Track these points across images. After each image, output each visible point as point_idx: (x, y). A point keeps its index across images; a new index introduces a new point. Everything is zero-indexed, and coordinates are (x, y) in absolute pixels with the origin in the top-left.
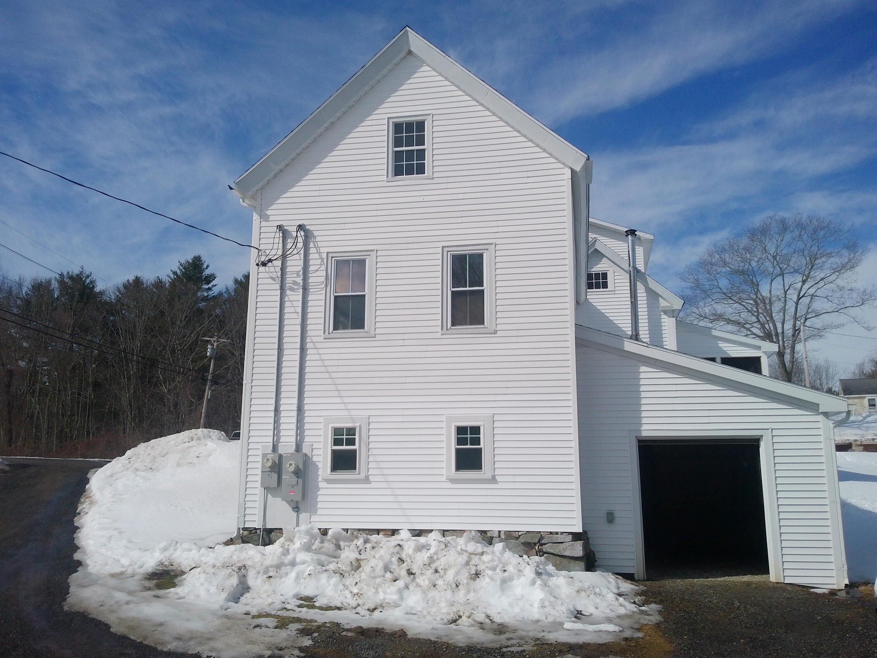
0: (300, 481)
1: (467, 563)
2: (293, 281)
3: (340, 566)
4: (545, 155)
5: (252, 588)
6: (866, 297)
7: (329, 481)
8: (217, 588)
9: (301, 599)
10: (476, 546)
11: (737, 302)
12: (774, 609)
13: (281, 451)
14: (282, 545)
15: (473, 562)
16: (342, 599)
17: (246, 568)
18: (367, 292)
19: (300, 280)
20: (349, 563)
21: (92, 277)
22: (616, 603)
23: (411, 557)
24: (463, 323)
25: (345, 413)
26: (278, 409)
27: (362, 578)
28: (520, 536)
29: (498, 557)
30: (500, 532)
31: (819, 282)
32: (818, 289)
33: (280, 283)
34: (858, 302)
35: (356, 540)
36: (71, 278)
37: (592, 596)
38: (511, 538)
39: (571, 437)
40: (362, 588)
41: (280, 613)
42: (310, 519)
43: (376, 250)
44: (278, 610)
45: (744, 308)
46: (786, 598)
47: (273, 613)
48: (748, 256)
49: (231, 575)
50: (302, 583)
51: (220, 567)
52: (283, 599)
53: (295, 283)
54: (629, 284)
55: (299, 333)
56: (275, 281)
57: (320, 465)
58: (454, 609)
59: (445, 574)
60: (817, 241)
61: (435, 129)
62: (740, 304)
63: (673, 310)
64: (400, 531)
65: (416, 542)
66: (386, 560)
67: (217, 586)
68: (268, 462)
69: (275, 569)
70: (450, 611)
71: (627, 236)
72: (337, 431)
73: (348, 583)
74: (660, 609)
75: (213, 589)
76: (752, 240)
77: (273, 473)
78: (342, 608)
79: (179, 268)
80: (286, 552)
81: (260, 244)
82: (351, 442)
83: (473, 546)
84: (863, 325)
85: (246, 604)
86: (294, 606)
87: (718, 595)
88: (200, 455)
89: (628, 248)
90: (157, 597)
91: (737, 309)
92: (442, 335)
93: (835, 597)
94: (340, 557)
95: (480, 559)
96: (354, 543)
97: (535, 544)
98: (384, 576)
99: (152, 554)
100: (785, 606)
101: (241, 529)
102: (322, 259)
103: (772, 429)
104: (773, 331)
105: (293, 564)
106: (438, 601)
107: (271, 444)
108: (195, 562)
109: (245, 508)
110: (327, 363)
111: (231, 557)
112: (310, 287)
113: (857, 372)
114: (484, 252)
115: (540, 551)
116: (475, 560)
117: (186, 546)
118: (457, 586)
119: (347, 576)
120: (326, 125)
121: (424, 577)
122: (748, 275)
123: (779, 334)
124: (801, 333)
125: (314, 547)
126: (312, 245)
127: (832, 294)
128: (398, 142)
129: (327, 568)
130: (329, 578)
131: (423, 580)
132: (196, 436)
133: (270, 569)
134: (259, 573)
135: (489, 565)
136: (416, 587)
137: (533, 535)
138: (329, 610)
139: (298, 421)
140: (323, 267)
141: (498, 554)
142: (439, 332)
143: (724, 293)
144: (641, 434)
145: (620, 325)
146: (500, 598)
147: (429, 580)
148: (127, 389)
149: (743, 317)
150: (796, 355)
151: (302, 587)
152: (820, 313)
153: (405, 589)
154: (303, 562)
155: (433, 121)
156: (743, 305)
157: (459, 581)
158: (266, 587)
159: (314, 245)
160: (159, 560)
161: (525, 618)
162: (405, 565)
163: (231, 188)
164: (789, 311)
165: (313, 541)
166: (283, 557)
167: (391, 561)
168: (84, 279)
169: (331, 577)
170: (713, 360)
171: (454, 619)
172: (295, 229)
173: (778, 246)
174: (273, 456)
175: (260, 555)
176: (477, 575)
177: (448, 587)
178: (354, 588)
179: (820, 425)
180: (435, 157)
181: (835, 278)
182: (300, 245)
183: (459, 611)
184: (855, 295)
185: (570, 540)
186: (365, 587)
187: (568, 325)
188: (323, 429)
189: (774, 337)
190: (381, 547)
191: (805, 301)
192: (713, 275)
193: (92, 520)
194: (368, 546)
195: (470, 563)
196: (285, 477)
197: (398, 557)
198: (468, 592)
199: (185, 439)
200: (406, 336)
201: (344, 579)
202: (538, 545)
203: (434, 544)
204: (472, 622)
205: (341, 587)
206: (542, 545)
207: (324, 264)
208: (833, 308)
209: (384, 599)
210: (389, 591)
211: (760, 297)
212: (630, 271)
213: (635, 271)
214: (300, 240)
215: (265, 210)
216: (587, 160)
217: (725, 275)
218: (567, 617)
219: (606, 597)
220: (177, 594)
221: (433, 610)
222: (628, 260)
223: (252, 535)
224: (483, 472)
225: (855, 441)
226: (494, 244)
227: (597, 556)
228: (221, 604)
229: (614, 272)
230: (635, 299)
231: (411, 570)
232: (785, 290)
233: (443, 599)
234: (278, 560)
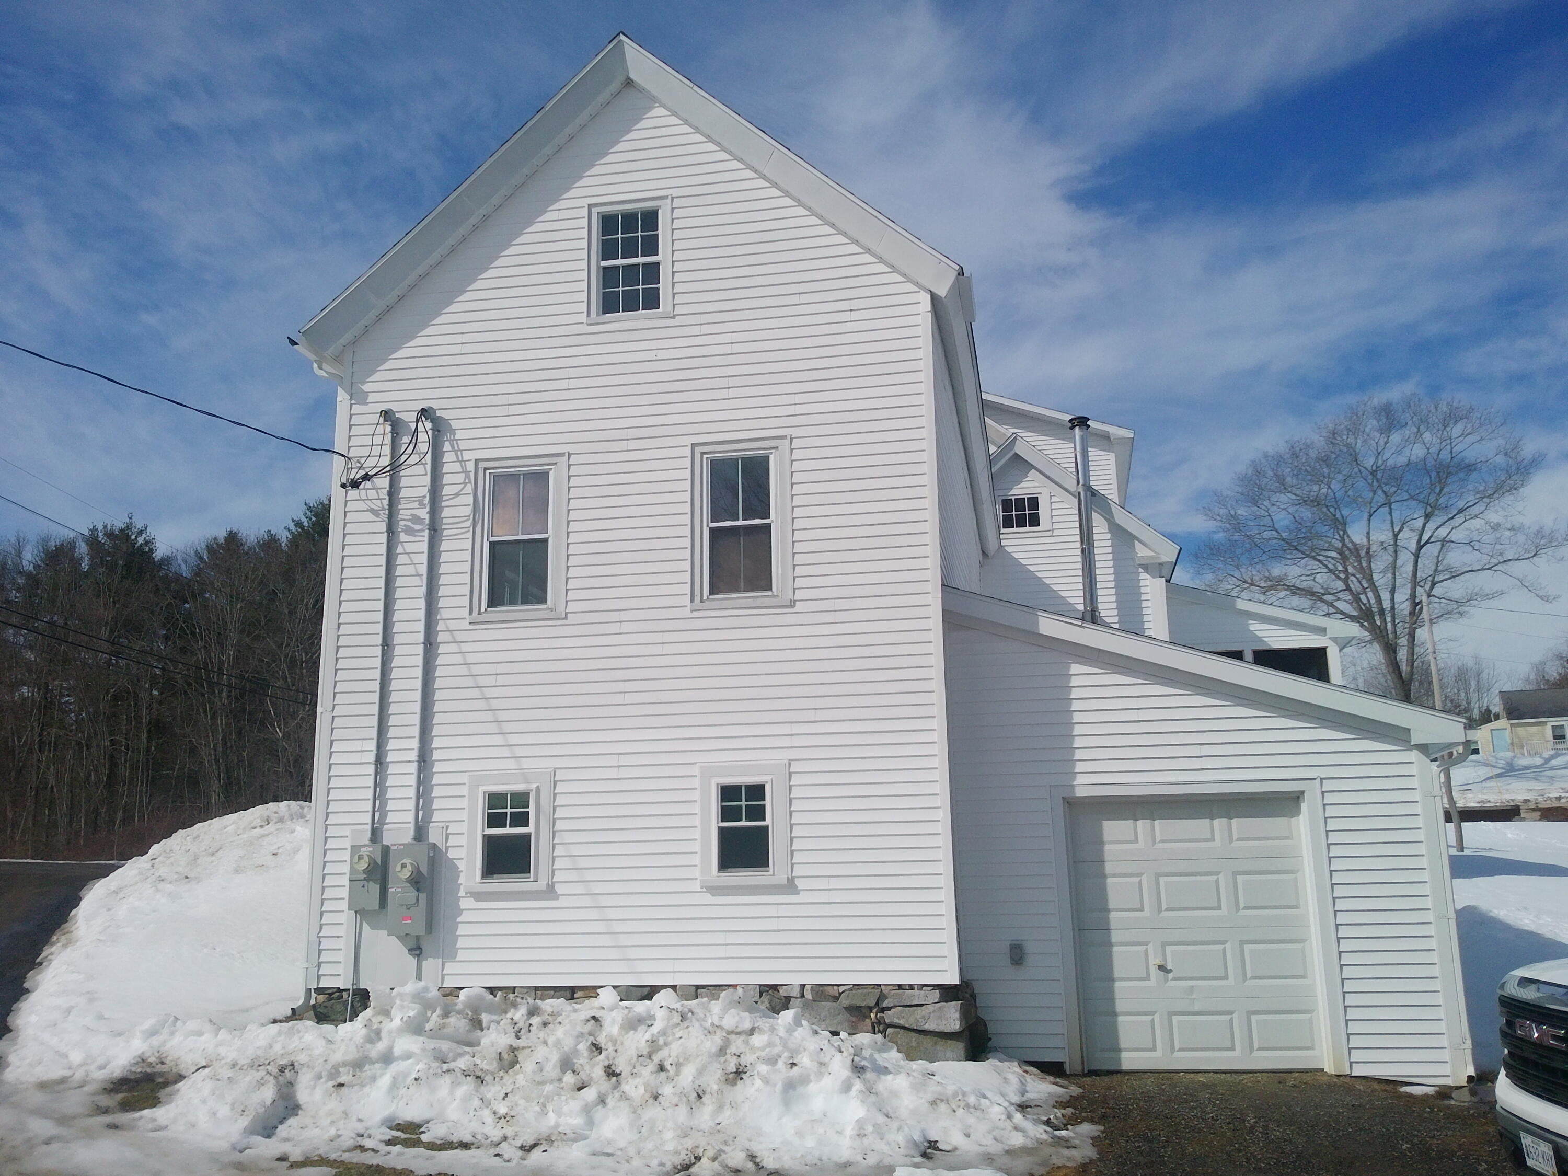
0: (423, 896)
1: (722, 1051)
2: (412, 515)
3: (478, 1061)
4: (882, 268)
5: (303, 1107)
6: (1543, 542)
7: (478, 896)
8: (233, 1109)
9: (399, 1127)
10: (741, 1017)
11: (1308, 556)
12: (1321, 1130)
13: (387, 839)
14: (366, 1023)
15: (733, 1049)
16: (475, 1126)
17: (293, 1069)
18: (551, 533)
19: (424, 514)
20: (496, 1056)
21: (148, 534)
22: (1008, 1124)
23: (616, 1041)
24: (733, 588)
25: (511, 764)
26: (382, 760)
27: (517, 1085)
28: (840, 994)
29: (781, 1038)
30: (803, 986)
31: (1455, 515)
32: (1452, 529)
33: (387, 520)
34: (1526, 551)
35: (512, 1010)
36: (110, 535)
37: (960, 1112)
38: (825, 997)
39: (937, 802)
40: (516, 1105)
41: (346, 1157)
42: (442, 971)
43: (567, 454)
44: (344, 1151)
45: (1321, 565)
46: (1350, 1107)
47: (333, 1156)
48: (1326, 470)
49: (262, 1082)
50: (402, 1097)
51: (245, 1067)
52: (360, 1128)
53: (416, 519)
54: (1077, 518)
55: (421, 614)
56: (378, 517)
57: (462, 866)
58: (689, 1143)
59: (678, 1074)
60: (1449, 441)
61: (677, 224)
62: (1314, 558)
63: (1161, 564)
64: (599, 991)
65: (626, 1011)
66: (566, 1049)
67: (233, 1105)
68: (362, 861)
69: (351, 1069)
70: (680, 1148)
71: (1072, 428)
72: (495, 800)
73: (489, 1096)
74: (1096, 1134)
75: (224, 1111)
76: (1332, 443)
77: (371, 882)
78: (473, 1144)
79: (305, 514)
80: (375, 1036)
81: (349, 448)
82: (521, 819)
83: (734, 1016)
84: (1537, 592)
85: (287, 1140)
86: (378, 1143)
87: (1218, 1102)
88: (280, 851)
89: (1075, 449)
90: (114, 1127)
91: (1308, 568)
92: (692, 611)
93: (1446, 1102)
94: (479, 1044)
95: (747, 1043)
96: (509, 1015)
97: (870, 1009)
98: (560, 1080)
99: (128, 1042)
100: (1343, 1123)
101: (312, 991)
102: (467, 473)
103: (1322, 779)
104: (1375, 606)
105: (387, 1059)
106: (660, 1128)
107: (369, 827)
108: (205, 1056)
109: (320, 951)
110: (476, 670)
111: (271, 1047)
112: (444, 527)
113: (1532, 677)
114: (771, 453)
115: (879, 1023)
116: (737, 1044)
117: (192, 1025)
118: (700, 1097)
119: (489, 1081)
120: (473, 221)
121: (638, 1080)
122: (1327, 506)
123: (1386, 612)
124: (1425, 609)
125: (428, 1026)
126: (447, 446)
127: (1480, 537)
128: (608, 251)
129: (452, 1065)
130: (455, 1084)
131: (634, 1088)
132: (276, 815)
133: (341, 1070)
134: (319, 1077)
135: (763, 1054)
136: (619, 1100)
137: (865, 991)
138: (446, 1149)
139: (419, 783)
140: (469, 489)
141: (782, 1032)
142: (686, 606)
143: (1283, 540)
144: (1074, 792)
145: (1063, 594)
146: (780, 1119)
147: (646, 1085)
148: (210, 734)
149: (1320, 581)
150: (1417, 650)
151: (402, 1104)
152: (1458, 573)
153: (597, 1105)
154: (408, 1056)
155: (673, 209)
156: (1319, 561)
157: (704, 1086)
158: (333, 1104)
159: (452, 446)
160: (139, 1052)
161: (825, 1158)
162: (602, 1057)
163: (293, 343)
164: (1403, 569)
165: (429, 1013)
166: (368, 1046)
167: (577, 1051)
168: (133, 537)
169: (459, 1084)
170: (1237, 655)
171: (685, 1162)
172: (413, 417)
173: (1379, 453)
174: (371, 849)
175: (323, 1042)
176: (739, 1073)
177: (681, 1100)
178: (501, 1105)
179: (1413, 770)
180: (678, 277)
181: (1482, 508)
182: (423, 447)
183: (697, 1147)
184: (1521, 538)
185: (936, 1001)
186: (522, 1102)
187: (928, 587)
188: (467, 797)
189: (1377, 618)
190: (560, 1023)
191: (1431, 550)
192: (1263, 507)
193: (54, 977)
194: (536, 1020)
195: (728, 1051)
196: (393, 890)
197: (590, 1043)
198: (720, 1108)
199: (255, 822)
200: (624, 616)
201: (482, 1087)
202: (874, 1011)
203: (660, 1014)
204: (720, 1168)
205: (476, 1102)
206: (883, 1010)
207: (470, 482)
208: (1482, 563)
209: (557, 1125)
210: (566, 1109)
211: (1350, 545)
212: (1079, 493)
213: (1089, 493)
214: (422, 437)
215: (360, 383)
216: (959, 274)
217: (1285, 506)
218: (906, 1156)
219: (987, 1112)
220: (155, 1120)
221: (649, 1145)
222: (1075, 474)
223: (333, 1001)
224: (771, 873)
225: (1526, 801)
226: (789, 437)
227: (991, 1029)
228: (233, 1140)
229: (1051, 496)
230: (1089, 543)
231: (613, 1067)
232: (1394, 532)
233: (670, 1124)
234: (358, 1052)
